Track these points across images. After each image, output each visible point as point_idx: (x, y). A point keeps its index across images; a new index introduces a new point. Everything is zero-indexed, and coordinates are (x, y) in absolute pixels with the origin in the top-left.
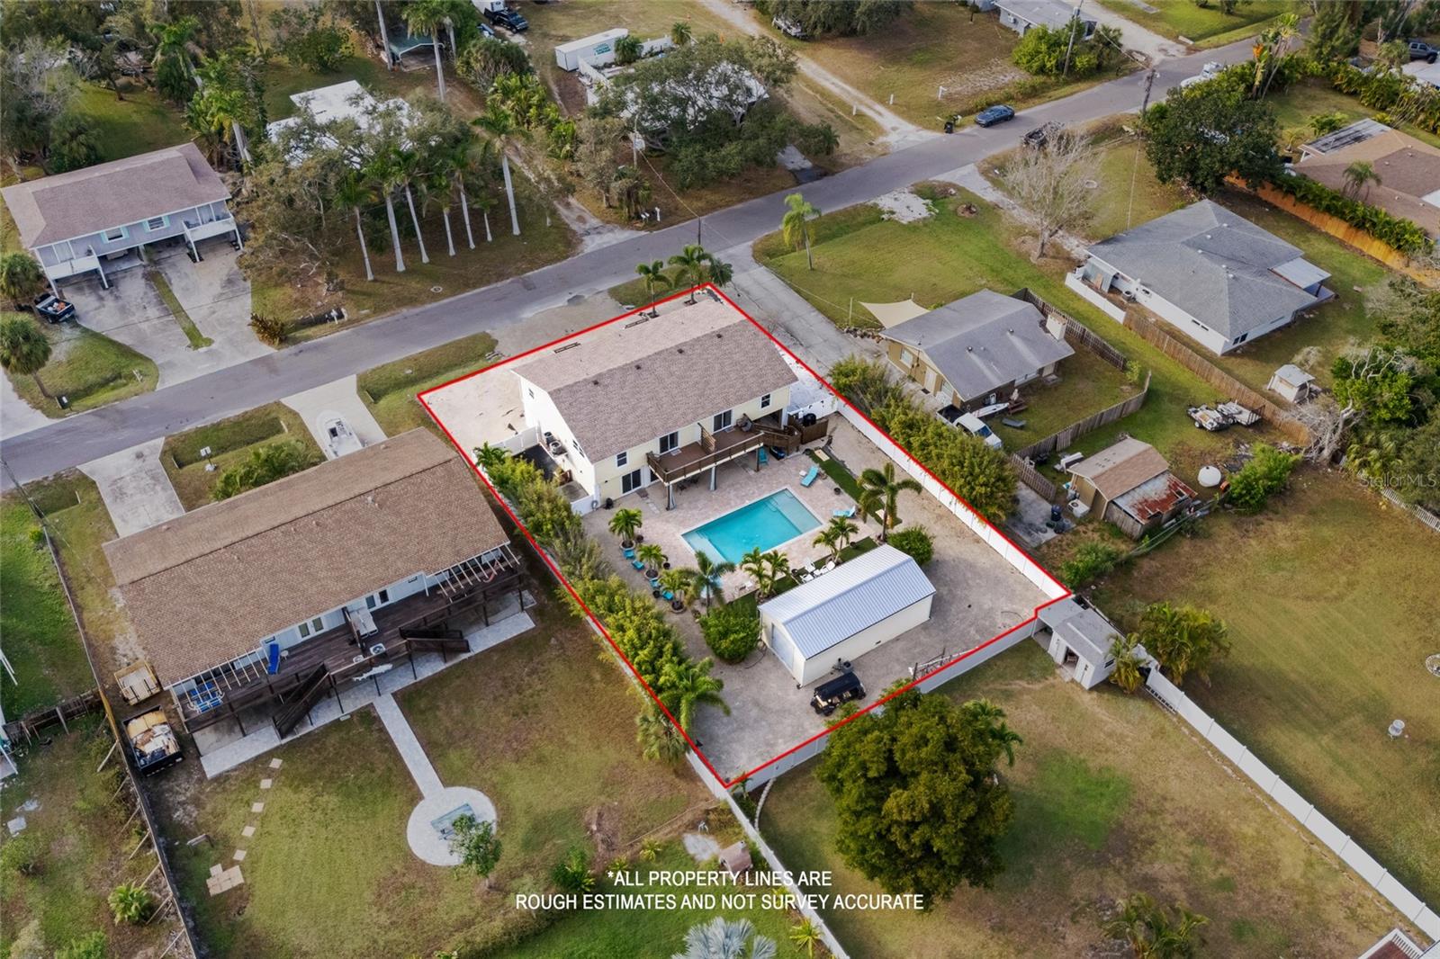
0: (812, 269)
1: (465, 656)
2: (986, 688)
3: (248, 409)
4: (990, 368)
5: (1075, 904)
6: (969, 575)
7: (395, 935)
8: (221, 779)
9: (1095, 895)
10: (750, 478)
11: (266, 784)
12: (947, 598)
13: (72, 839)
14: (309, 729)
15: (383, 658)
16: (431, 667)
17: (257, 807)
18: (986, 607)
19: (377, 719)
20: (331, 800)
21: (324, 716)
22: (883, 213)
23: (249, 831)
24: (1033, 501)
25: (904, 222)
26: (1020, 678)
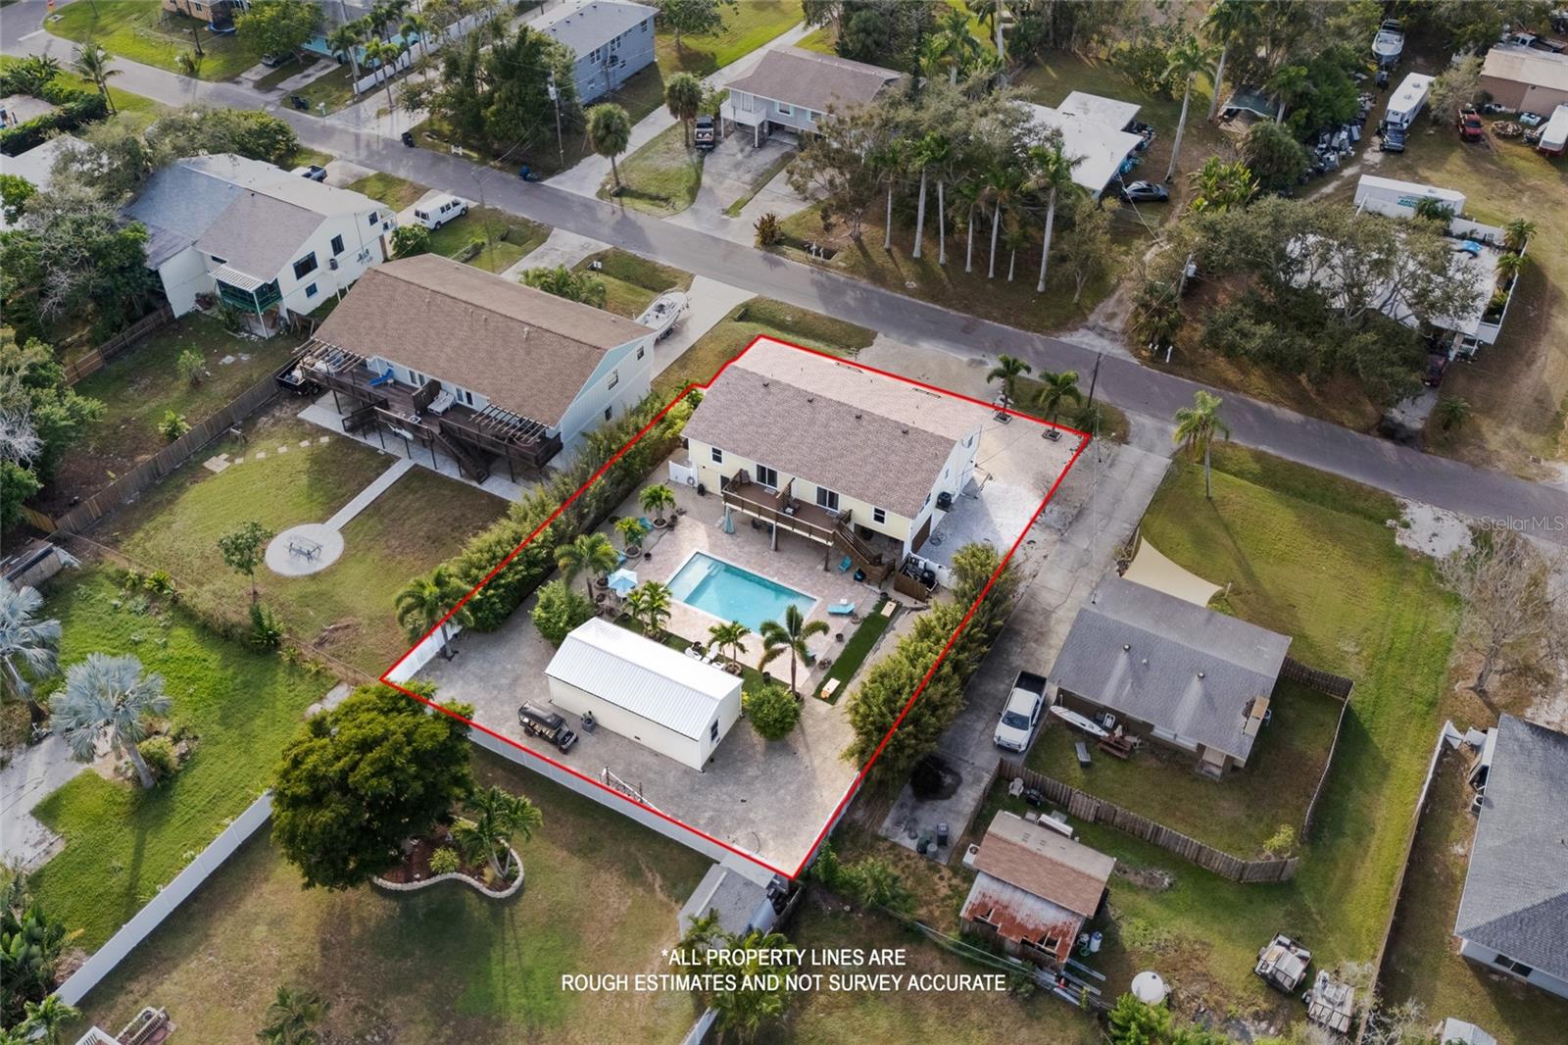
0: (1209, 498)
1: (474, 484)
2: (633, 849)
3: (674, 266)
4: (1122, 682)
5: (377, 1005)
6: (792, 787)
7: (197, 563)
8: (301, 422)
9: (395, 1021)
10: (812, 568)
11: (305, 444)
12: (744, 778)
13: (226, 386)
14: (361, 439)
15: (415, 429)
16: (450, 471)
17: (283, 450)
18: (752, 815)
19: (388, 467)
20: (304, 480)
21: (373, 441)
22: (1396, 516)
23: (261, 455)
24: (958, 813)
25: (1398, 542)
26: (664, 876)
